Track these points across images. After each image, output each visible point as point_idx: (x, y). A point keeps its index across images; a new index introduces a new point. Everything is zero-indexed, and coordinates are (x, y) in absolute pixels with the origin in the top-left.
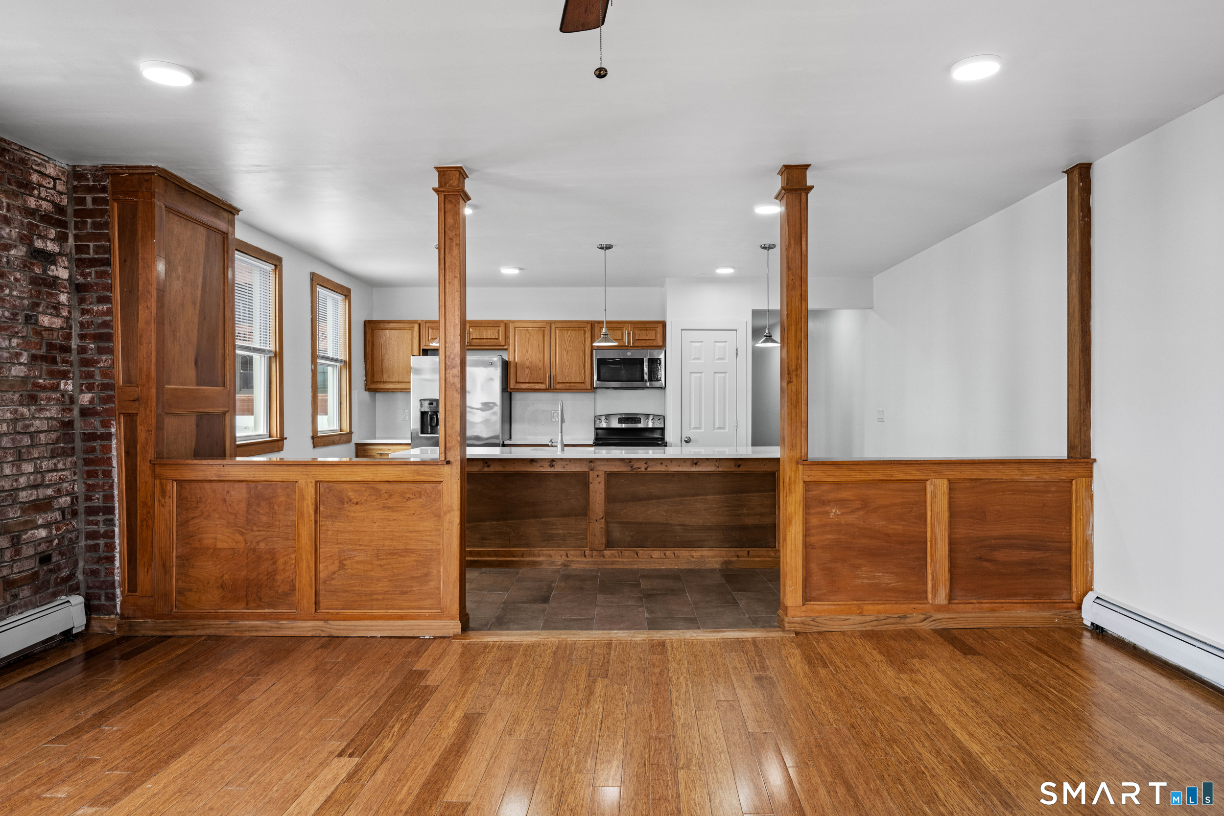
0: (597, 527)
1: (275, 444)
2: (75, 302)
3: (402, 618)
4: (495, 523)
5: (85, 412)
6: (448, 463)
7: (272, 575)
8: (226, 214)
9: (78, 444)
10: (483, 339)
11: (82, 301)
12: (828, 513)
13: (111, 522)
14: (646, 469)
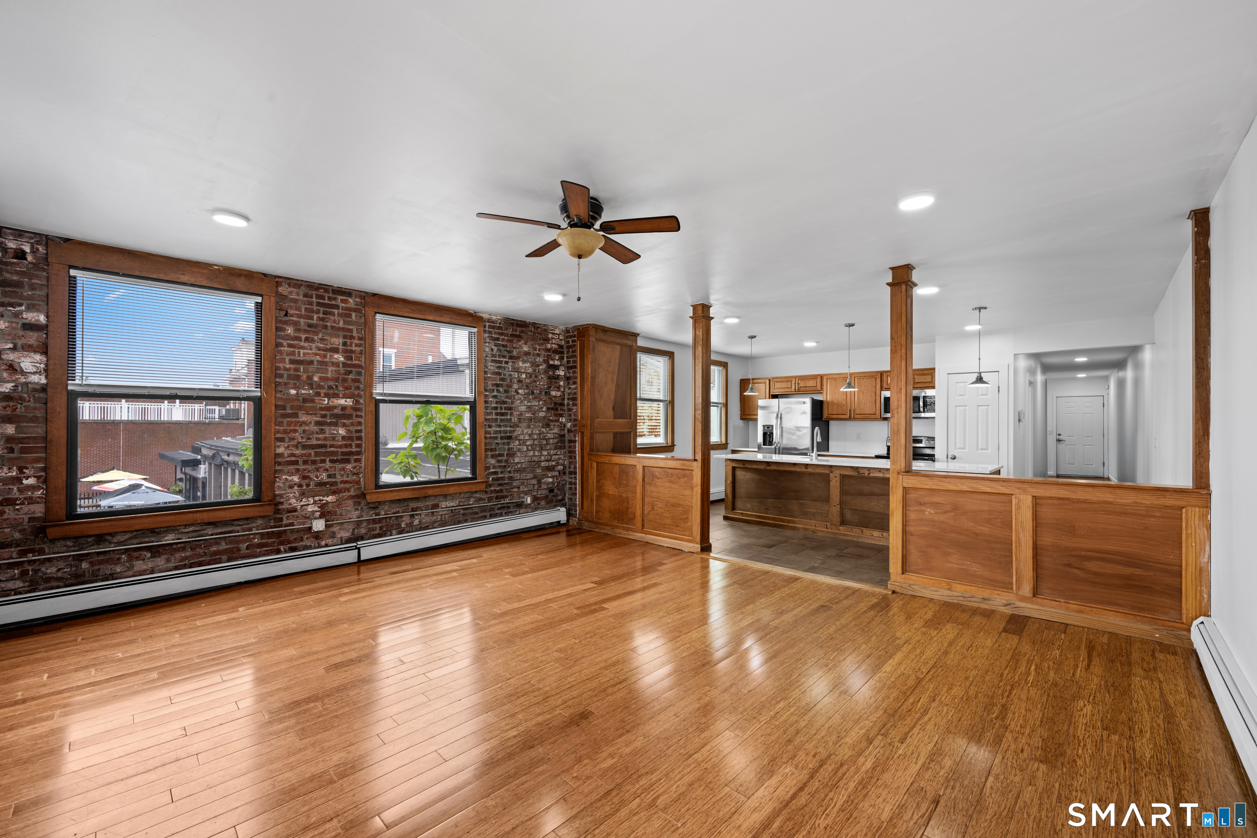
0: (835, 510)
1: (668, 448)
2: (566, 385)
3: (676, 539)
4: (773, 500)
5: (569, 431)
6: (695, 460)
7: (627, 509)
8: (632, 338)
9: (567, 444)
10: (800, 387)
11: (568, 384)
12: (924, 511)
13: (575, 478)
14: (869, 474)
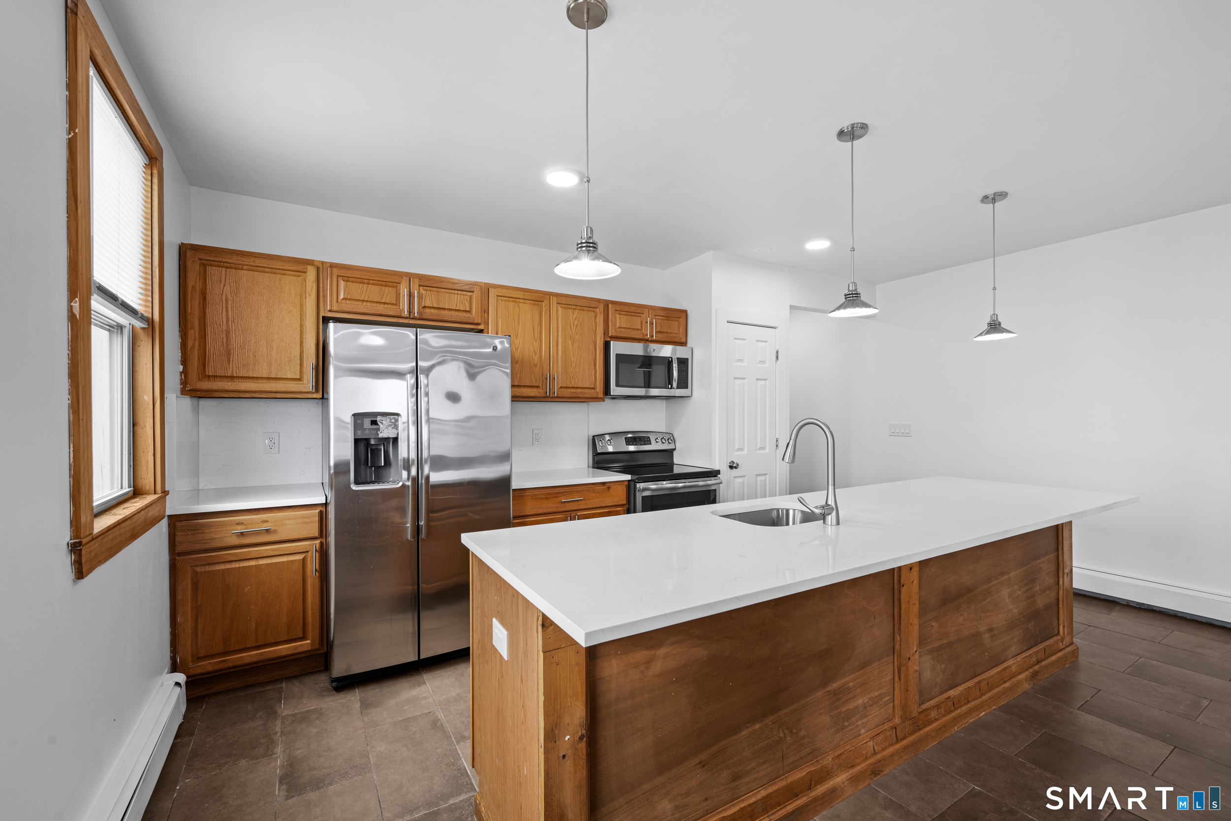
4: (757, 726)
10: (444, 309)
